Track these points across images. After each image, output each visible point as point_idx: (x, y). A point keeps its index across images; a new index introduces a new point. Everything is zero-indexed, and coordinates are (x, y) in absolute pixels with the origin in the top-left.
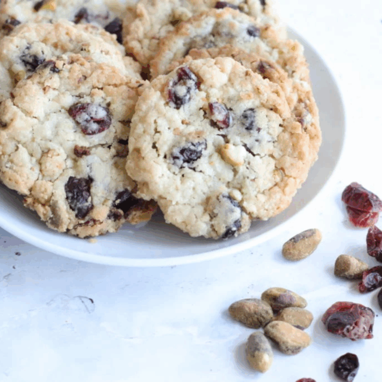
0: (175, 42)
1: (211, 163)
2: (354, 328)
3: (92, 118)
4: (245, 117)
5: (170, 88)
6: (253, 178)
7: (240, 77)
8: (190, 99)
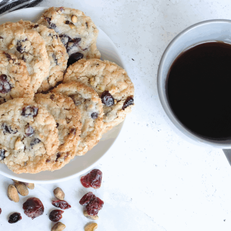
0: (73, 88)
1: (11, 138)
2: (28, 212)
3: (3, 85)
4: (35, 140)
5: (26, 107)
6: (15, 156)
7: (47, 129)
8: (27, 117)
